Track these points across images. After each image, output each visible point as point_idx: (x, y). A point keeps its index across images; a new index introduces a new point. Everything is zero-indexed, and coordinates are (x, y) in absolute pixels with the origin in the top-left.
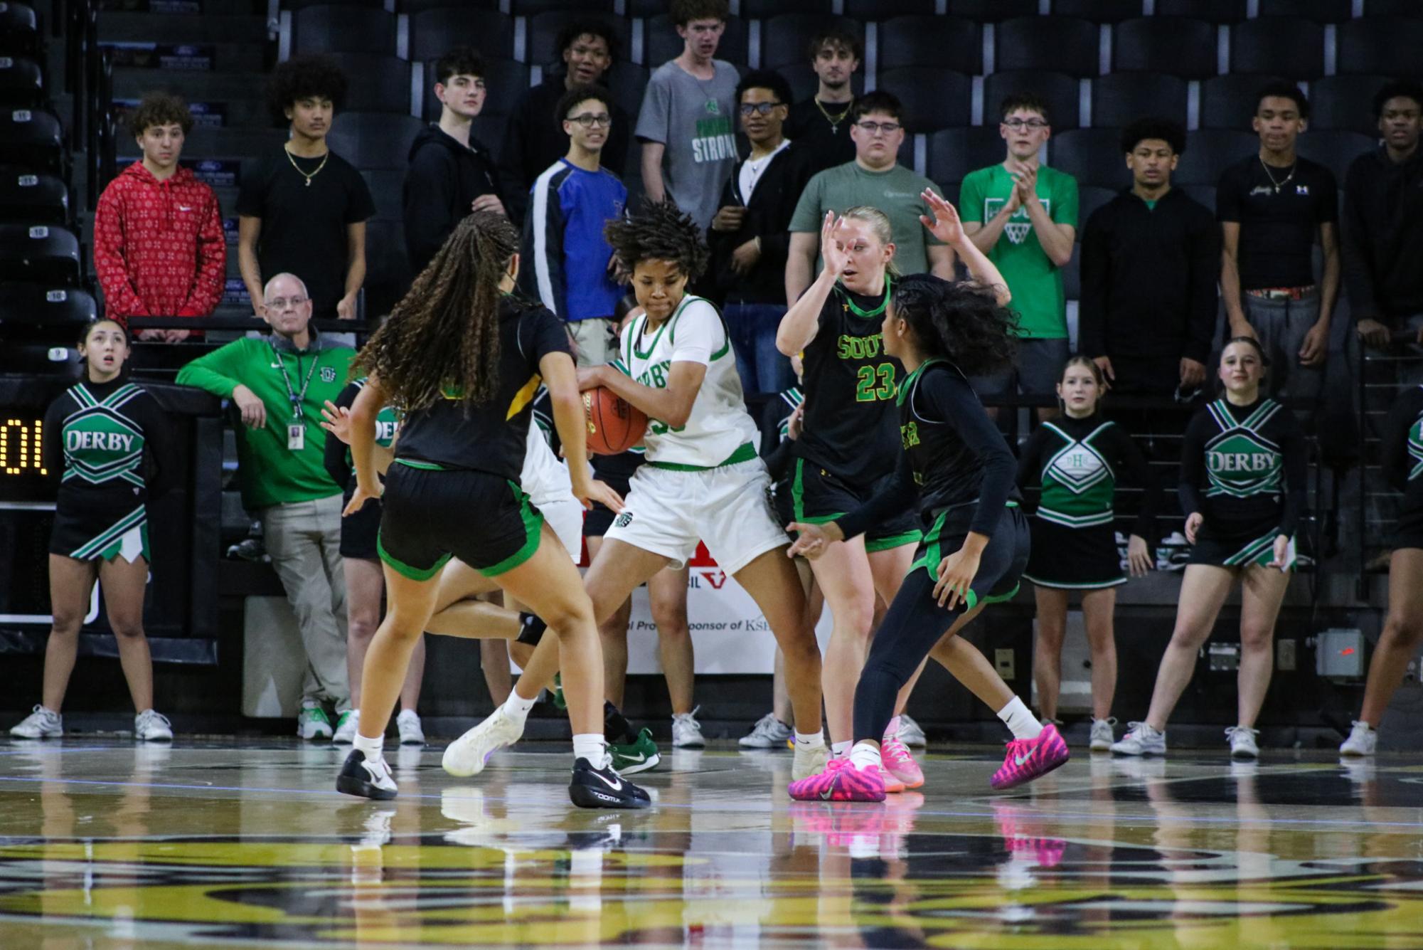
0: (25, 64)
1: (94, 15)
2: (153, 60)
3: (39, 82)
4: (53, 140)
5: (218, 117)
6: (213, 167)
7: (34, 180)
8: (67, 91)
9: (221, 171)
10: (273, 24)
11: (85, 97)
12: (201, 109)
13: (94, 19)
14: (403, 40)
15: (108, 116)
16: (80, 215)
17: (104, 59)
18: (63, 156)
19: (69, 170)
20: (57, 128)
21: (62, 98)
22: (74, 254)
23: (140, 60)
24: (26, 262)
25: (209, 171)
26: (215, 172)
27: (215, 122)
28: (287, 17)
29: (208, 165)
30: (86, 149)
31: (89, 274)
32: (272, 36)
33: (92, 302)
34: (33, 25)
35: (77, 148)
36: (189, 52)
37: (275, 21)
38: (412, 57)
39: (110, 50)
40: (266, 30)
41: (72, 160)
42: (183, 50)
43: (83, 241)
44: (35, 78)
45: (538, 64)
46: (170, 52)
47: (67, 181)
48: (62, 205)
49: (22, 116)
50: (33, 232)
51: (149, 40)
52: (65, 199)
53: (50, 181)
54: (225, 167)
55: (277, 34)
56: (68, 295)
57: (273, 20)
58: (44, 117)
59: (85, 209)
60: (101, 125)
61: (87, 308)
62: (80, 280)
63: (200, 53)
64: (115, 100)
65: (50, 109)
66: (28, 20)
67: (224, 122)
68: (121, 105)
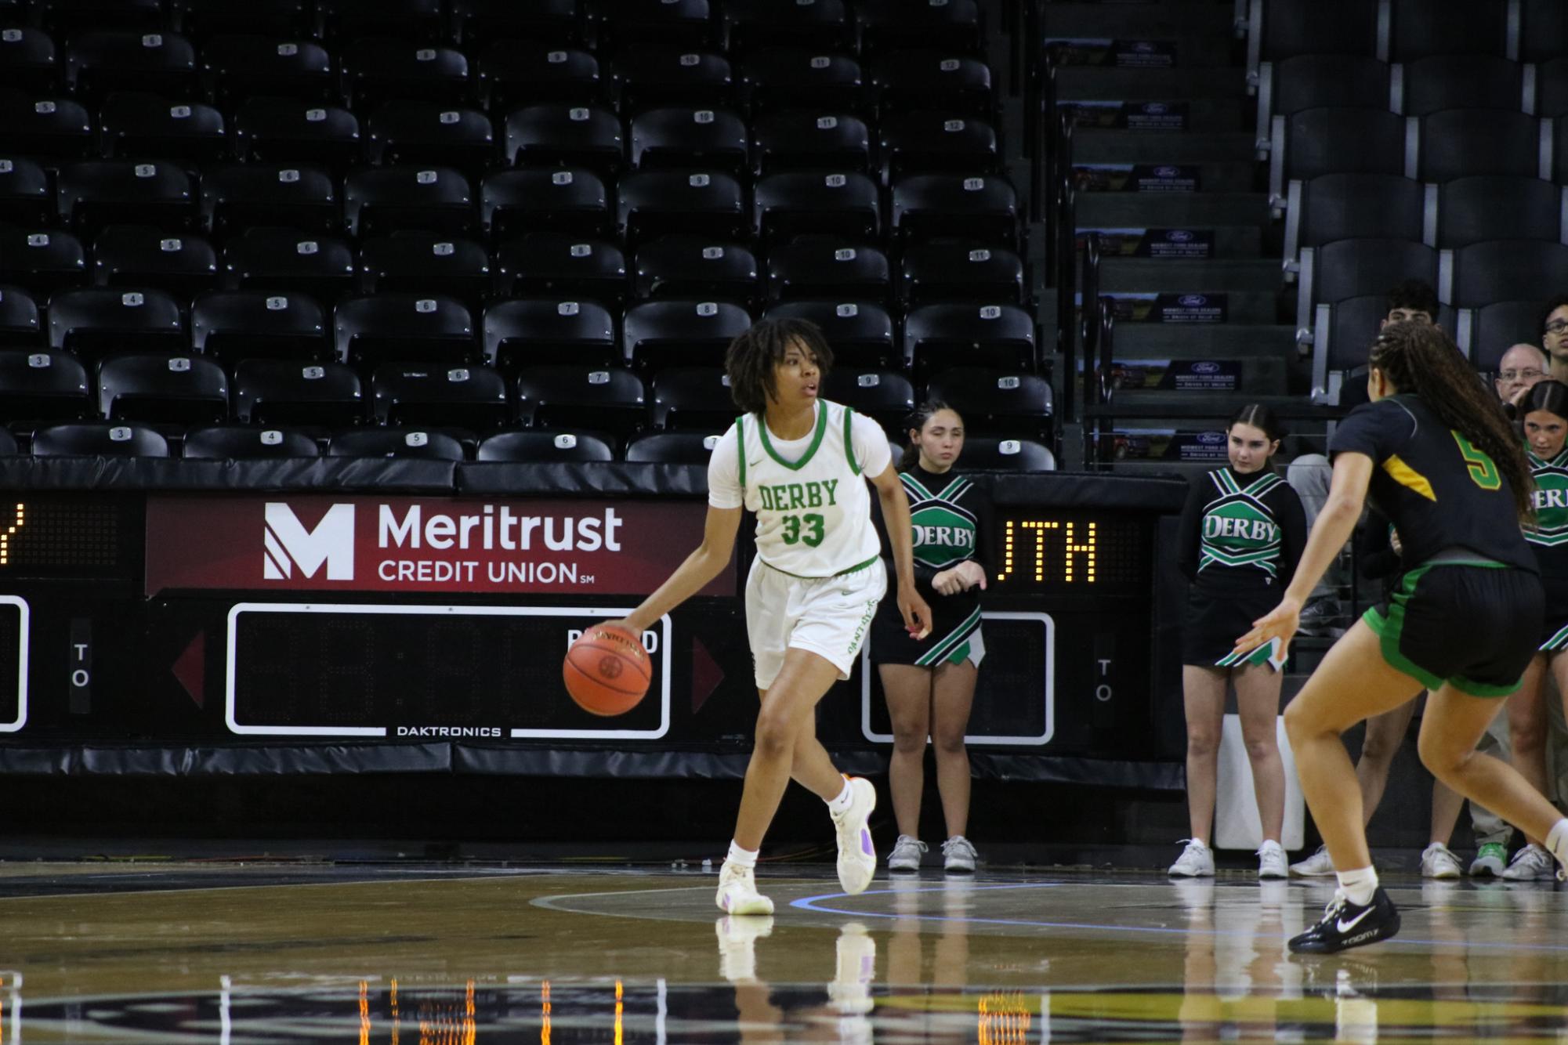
0: (978, 126)
1: (1053, 72)
2: (1120, 119)
3: (993, 146)
4: (1009, 211)
5: (1191, 182)
6: (1185, 237)
7: (986, 255)
8: (1025, 155)
9: (1194, 241)
10: (1253, 77)
11: (1043, 163)
12: (1172, 173)
13: (1053, 75)
14: (1397, 92)
15: (1066, 183)
16: (1035, 292)
17: (1063, 120)
18: (1018, 228)
19: (1024, 243)
20: (1012, 197)
21: (1019, 164)
22: (1029, 336)
23: (1107, 120)
24: (976, 346)
25: (1180, 241)
26: (1187, 242)
27: (1188, 187)
28: (1267, 70)
29: (1178, 235)
30: (1044, 220)
31: (1046, 357)
32: (1251, 91)
33: (1048, 388)
34: (988, 84)
35: (1035, 218)
36: (1161, 110)
37: (1256, 74)
38: (1407, 111)
39: (1069, 110)
40: (1245, 84)
41: (1028, 232)
42: (1154, 107)
43: (1038, 322)
44: (989, 144)
45: (1547, 116)
46: (1138, 110)
47: (1023, 255)
48: (1017, 283)
49: (973, 184)
50: (985, 313)
51: (1116, 99)
52: (1019, 275)
53: (1004, 256)
54: (1198, 237)
55: (1257, 88)
56: (1021, 381)
57: (1252, 73)
58: (999, 186)
59: (1043, 287)
60: (1060, 192)
61: (1042, 396)
62: (1036, 365)
63: (1172, 110)
64: (1075, 165)
65: (1004, 176)
66: (982, 77)
67: (1198, 187)
68: (1084, 170)
